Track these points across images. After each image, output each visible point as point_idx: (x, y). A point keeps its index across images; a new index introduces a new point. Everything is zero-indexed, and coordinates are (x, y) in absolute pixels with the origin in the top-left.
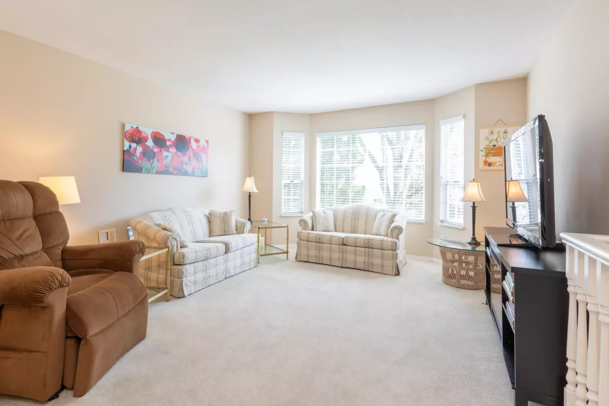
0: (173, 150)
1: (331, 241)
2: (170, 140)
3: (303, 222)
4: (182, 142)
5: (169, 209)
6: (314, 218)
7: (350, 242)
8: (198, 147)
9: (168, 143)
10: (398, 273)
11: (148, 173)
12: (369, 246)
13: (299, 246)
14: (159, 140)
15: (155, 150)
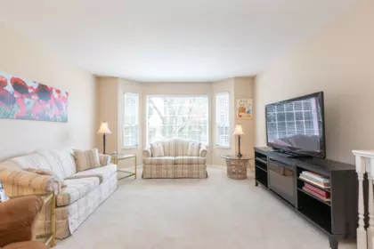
0: (35, 97)
1: (166, 162)
2: (32, 88)
3: (145, 153)
4: (44, 91)
5: (35, 152)
6: (152, 148)
7: (179, 162)
8: (59, 97)
9: (30, 91)
10: (207, 177)
11: (8, 118)
12: (190, 163)
13: (144, 168)
14: (19, 86)
15: (16, 96)
